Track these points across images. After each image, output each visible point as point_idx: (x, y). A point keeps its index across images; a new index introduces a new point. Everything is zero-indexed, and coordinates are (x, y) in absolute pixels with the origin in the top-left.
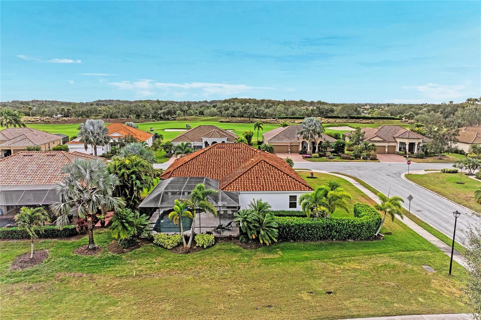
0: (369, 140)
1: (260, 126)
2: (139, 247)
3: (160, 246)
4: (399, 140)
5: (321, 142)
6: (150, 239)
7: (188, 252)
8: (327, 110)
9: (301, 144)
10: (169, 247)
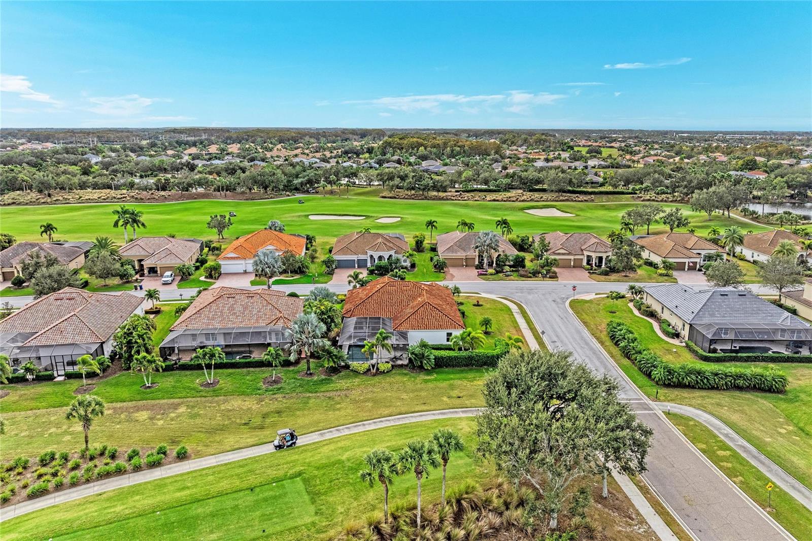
0: (553, 253)
1: (434, 225)
2: (340, 372)
3: (355, 371)
4: (586, 253)
5: (499, 255)
6: (347, 367)
7: (374, 375)
8: (532, 180)
9: (477, 257)
10: (361, 372)
